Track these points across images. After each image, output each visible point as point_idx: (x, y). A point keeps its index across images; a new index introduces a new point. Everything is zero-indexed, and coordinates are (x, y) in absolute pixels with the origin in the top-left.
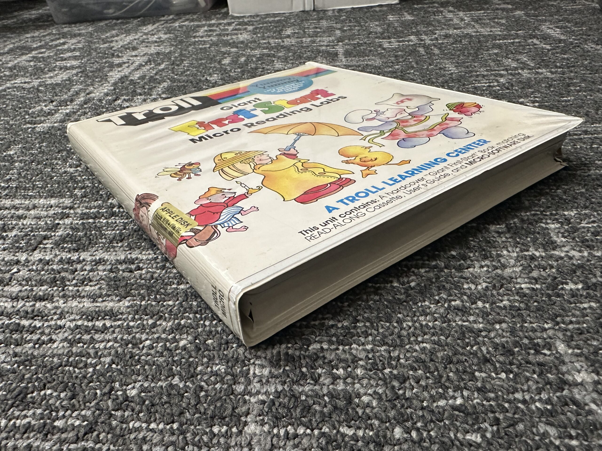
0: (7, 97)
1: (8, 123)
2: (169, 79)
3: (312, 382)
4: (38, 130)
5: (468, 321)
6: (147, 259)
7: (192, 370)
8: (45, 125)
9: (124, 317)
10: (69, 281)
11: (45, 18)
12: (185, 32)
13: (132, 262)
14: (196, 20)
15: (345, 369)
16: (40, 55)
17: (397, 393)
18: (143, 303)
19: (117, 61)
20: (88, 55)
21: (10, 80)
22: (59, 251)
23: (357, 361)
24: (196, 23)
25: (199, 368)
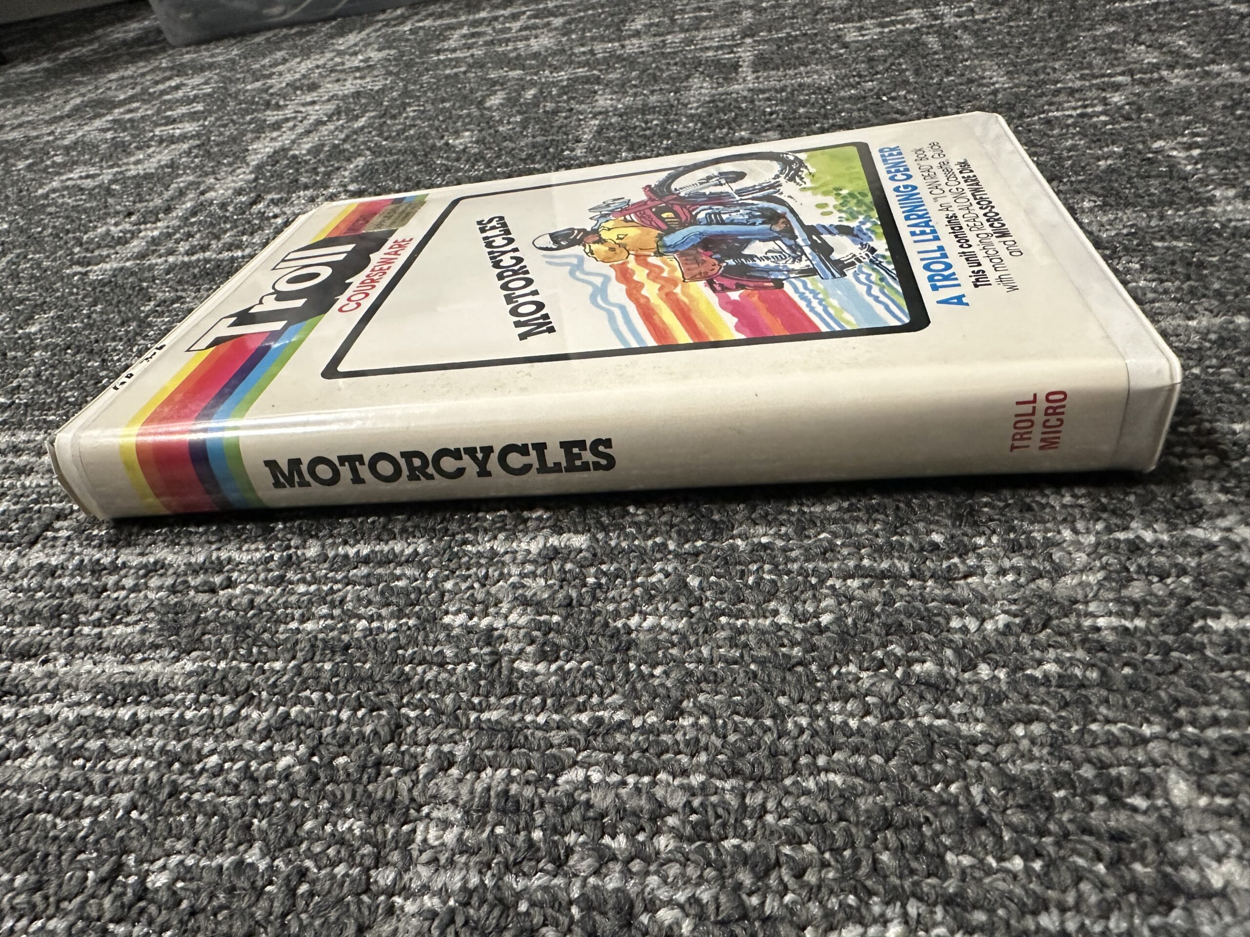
0: (49, 210)
1: (39, 265)
2: (369, 148)
3: (550, 867)
4: (92, 277)
5: (947, 715)
6: (251, 562)
7: (291, 829)
8: (108, 266)
9: (179, 697)
10: (86, 613)
11: (152, 37)
12: (419, 43)
13: (218, 567)
14: (448, 15)
15: (631, 836)
16: (128, 116)
17: (742, 904)
18: (222, 665)
19: (272, 117)
20: (219, 109)
21: (59, 174)
22: (81, 545)
23: (662, 817)
24: (447, 21)
25: (308, 825)
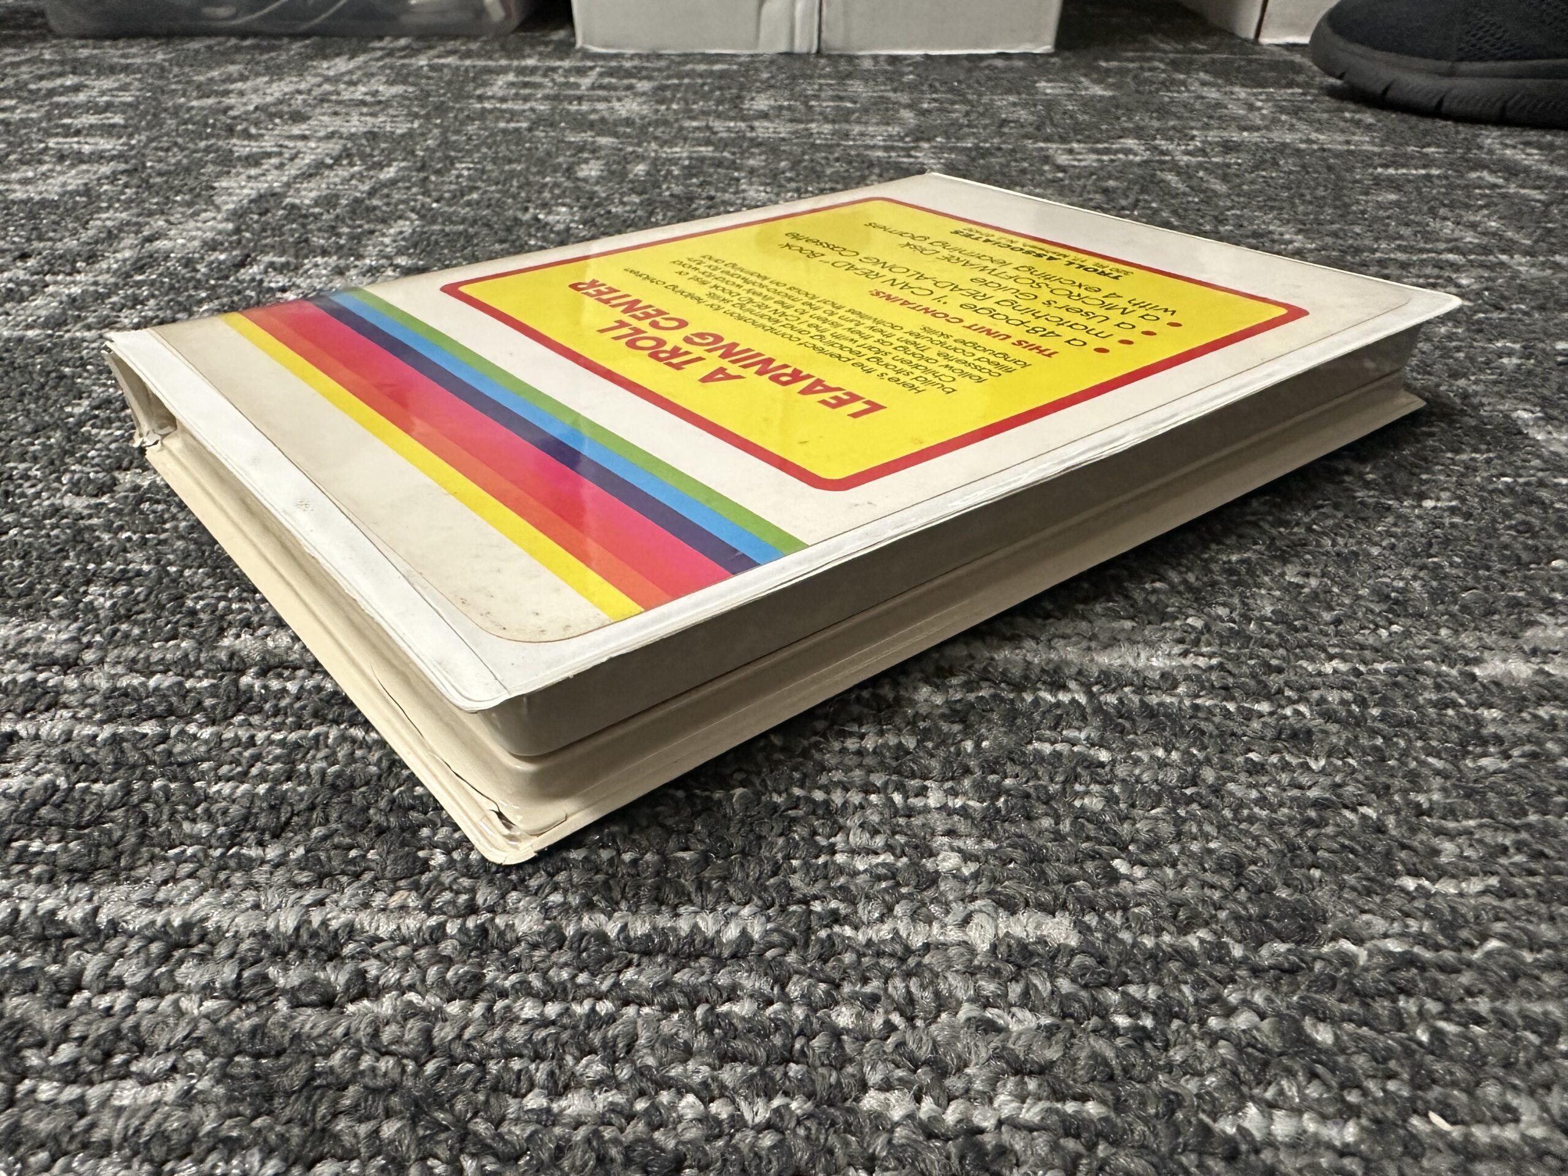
2: (413, 210)
6: (398, 939)
11: (22, 17)
12: (450, 83)
13: (330, 949)
14: (479, 55)
19: (241, 147)
20: (150, 127)
22: (7, 876)
24: (481, 63)
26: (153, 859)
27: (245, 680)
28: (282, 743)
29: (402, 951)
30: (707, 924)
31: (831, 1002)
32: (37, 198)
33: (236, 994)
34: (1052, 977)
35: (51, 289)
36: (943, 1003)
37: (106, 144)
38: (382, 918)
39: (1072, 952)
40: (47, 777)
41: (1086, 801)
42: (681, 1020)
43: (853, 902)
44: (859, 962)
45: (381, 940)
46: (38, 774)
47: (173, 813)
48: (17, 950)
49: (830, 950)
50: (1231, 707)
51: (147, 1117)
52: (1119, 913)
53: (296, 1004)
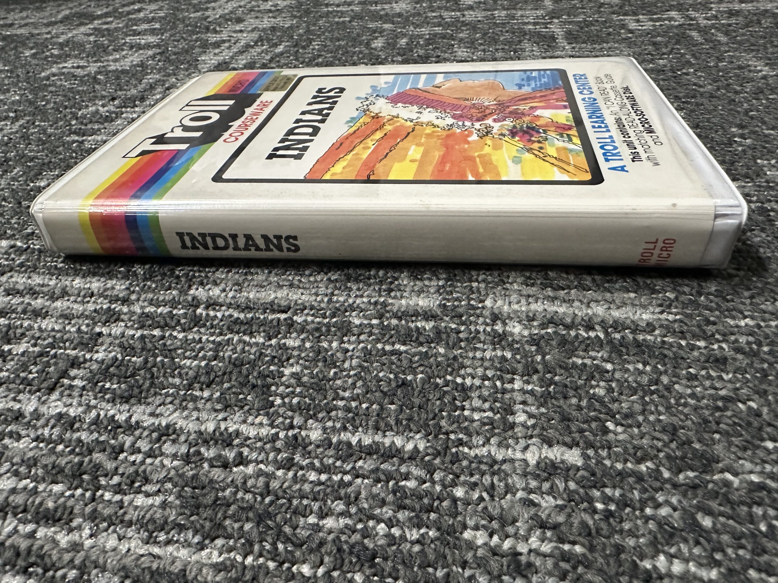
26: (155, 394)
27: (199, 311)
28: (213, 342)
29: (259, 444)
30: (399, 441)
31: (454, 484)
32: (120, 69)
33: (187, 459)
34: (566, 481)
35: (124, 115)
36: (509, 489)
37: (151, 39)
38: (252, 427)
39: (578, 469)
40: (113, 354)
41: (597, 390)
42: (382, 487)
43: (470, 435)
44: (470, 465)
45: (250, 439)
46: (110, 352)
47: (165, 372)
48: (99, 432)
49: (456, 459)
50: (683, 343)
51: (147, 511)
52: (606, 450)
53: (212, 466)
